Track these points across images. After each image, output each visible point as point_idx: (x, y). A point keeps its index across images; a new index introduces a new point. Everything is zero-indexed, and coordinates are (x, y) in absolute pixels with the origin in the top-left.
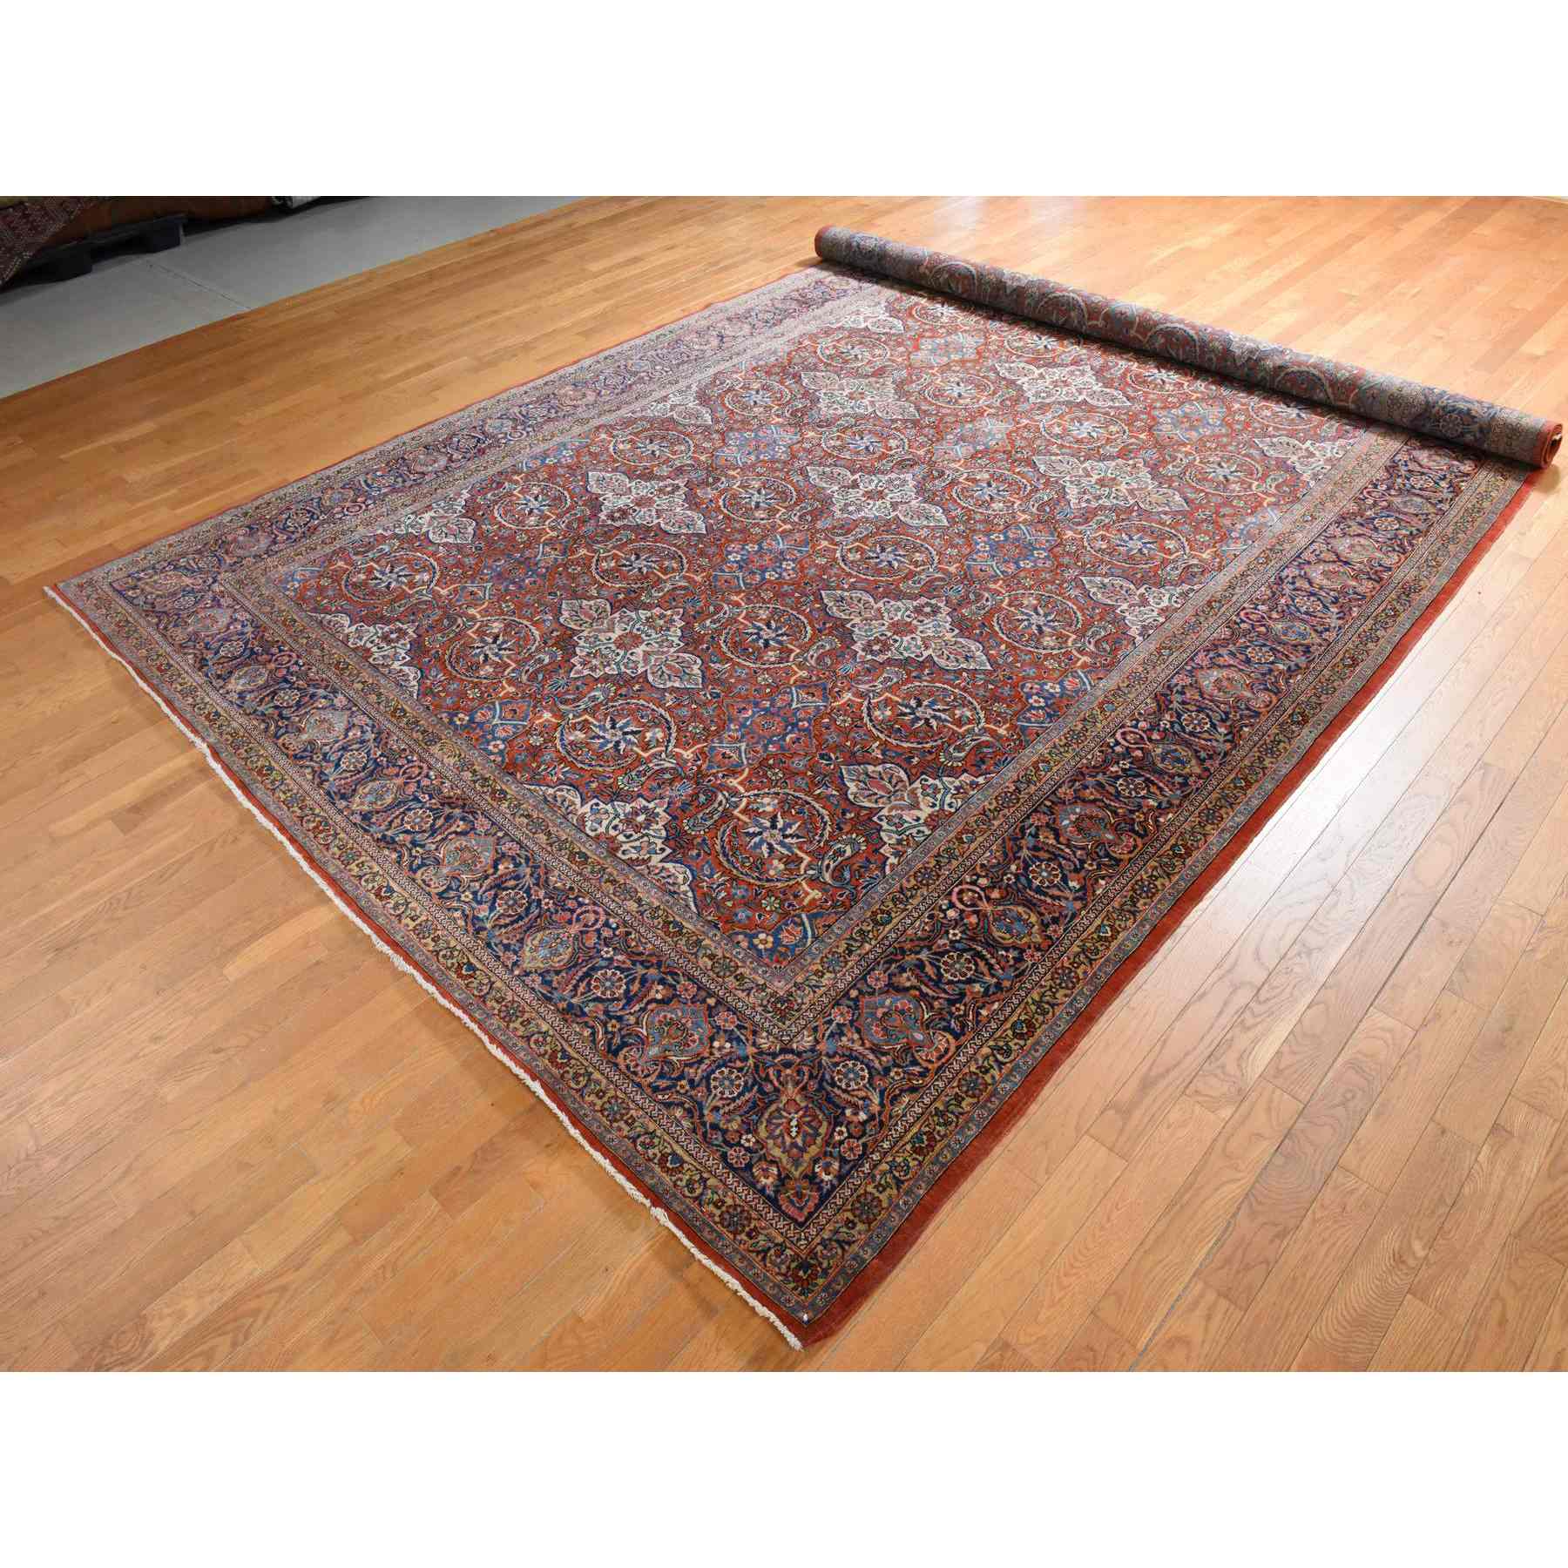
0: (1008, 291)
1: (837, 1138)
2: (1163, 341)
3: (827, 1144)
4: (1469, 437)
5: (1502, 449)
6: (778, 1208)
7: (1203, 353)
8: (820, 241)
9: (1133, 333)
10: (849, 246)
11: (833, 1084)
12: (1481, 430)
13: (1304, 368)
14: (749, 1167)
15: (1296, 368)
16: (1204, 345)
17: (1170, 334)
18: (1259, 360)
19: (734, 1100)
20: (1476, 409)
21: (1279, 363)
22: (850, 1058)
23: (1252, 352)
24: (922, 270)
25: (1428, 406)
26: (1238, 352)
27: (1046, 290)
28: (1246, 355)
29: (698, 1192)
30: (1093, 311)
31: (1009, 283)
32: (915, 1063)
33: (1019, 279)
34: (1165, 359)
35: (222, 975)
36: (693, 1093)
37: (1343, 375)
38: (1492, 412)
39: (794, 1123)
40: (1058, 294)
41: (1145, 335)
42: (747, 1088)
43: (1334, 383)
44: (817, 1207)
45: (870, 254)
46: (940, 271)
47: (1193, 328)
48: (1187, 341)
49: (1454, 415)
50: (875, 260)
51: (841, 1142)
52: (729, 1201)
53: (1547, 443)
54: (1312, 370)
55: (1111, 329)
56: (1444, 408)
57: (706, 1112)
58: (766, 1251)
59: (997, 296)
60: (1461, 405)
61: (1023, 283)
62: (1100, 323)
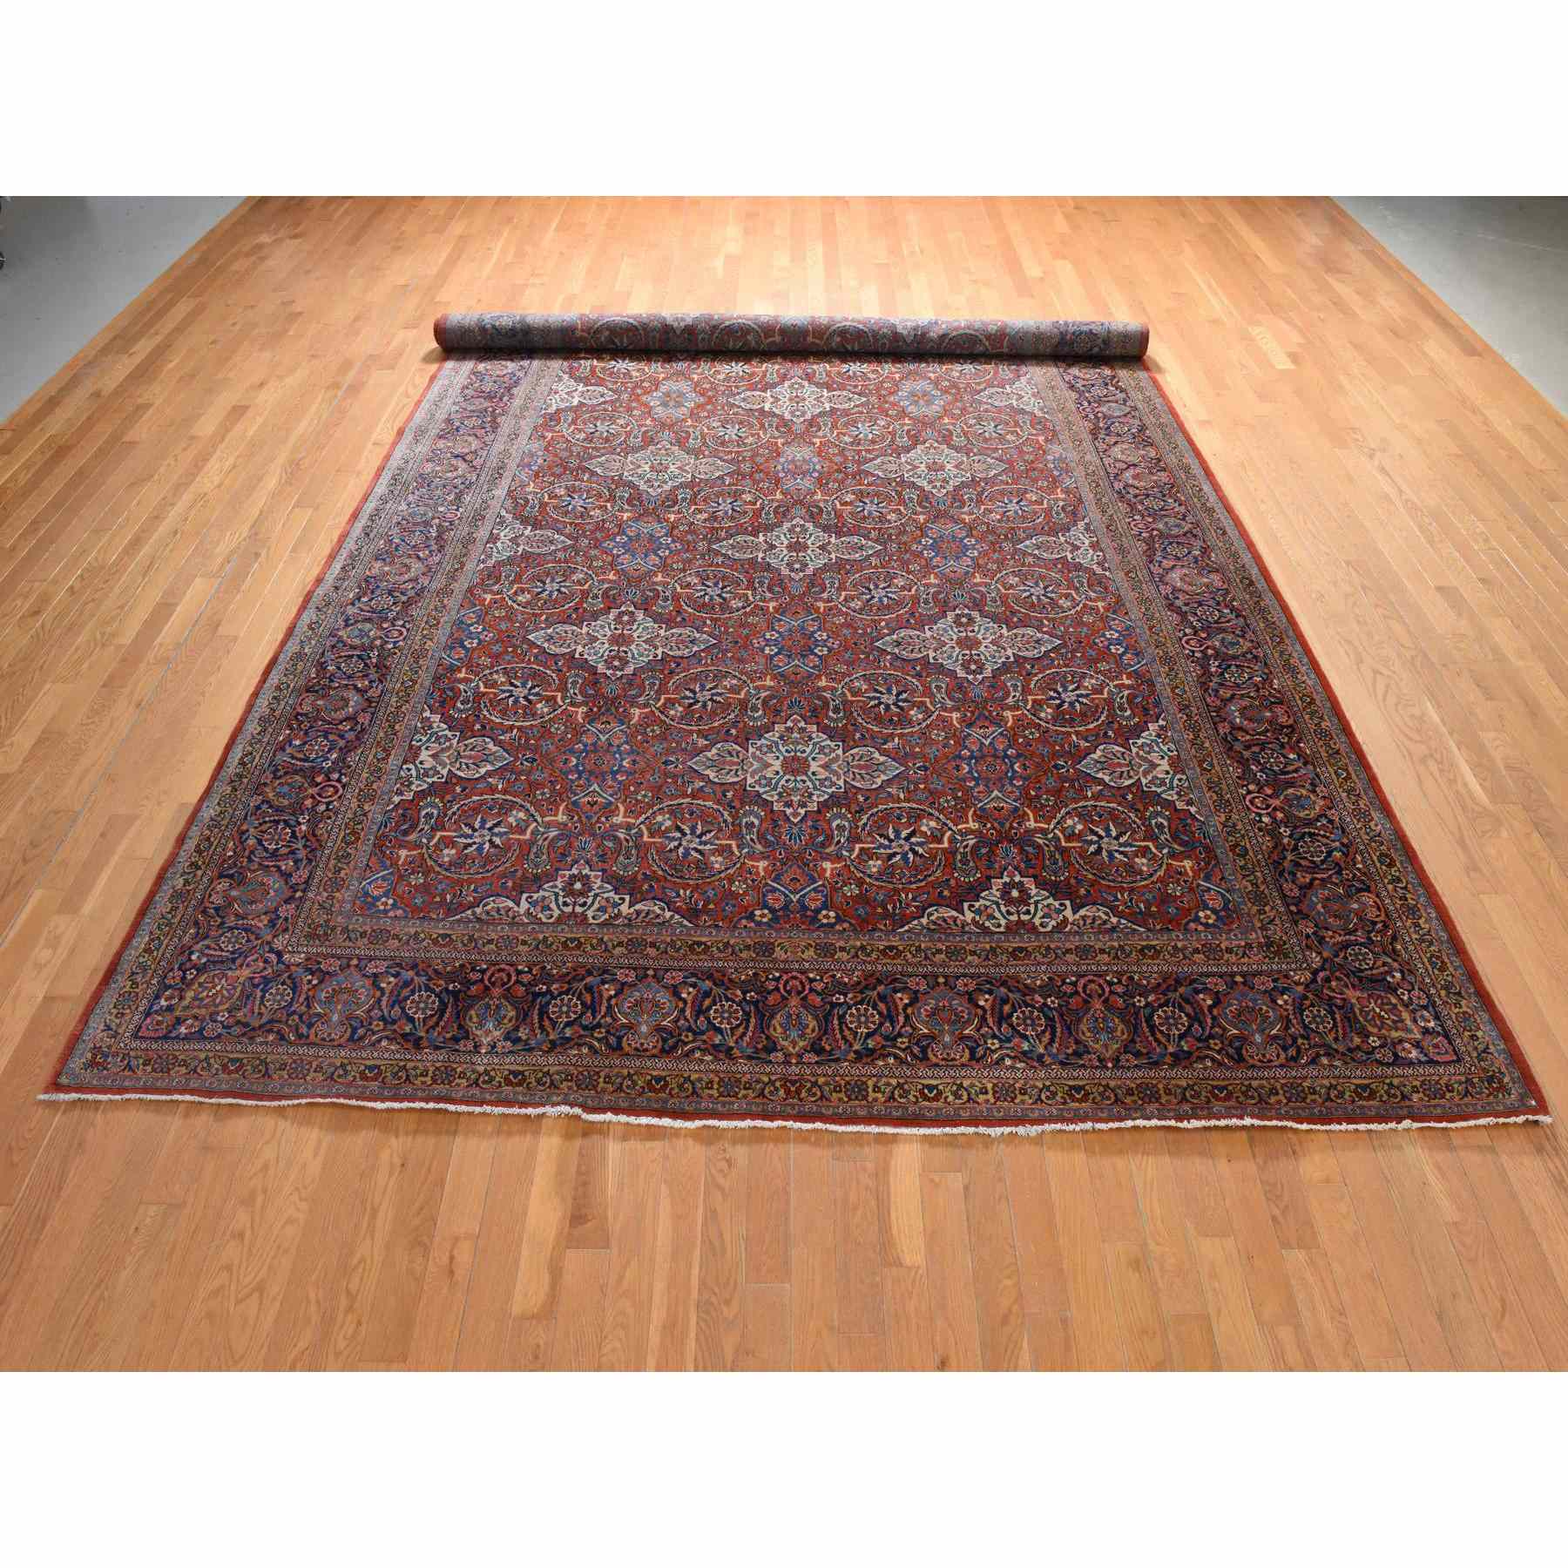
0: (678, 332)
1: (1405, 998)
2: (839, 339)
3: (1406, 1006)
4: (1096, 350)
5: (1118, 351)
6: (1437, 1063)
7: (876, 340)
8: (440, 332)
9: (810, 339)
10: (483, 329)
11: (1362, 971)
12: (1104, 342)
13: (961, 332)
14: (1396, 1055)
15: (955, 333)
16: (875, 334)
17: (843, 332)
18: (924, 334)
19: (1335, 1025)
20: (1096, 329)
21: (941, 332)
22: (1346, 947)
23: (915, 329)
24: (578, 334)
25: (1063, 335)
26: (905, 333)
27: (714, 323)
28: (912, 333)
29: (1398, 1093)
30: (768, 329)
31: (675, 325)
32: (1374, 923)
33: (683, 319)
34: (846, 355)
35: (909, 1268)
36: (1312, 1042)
37: (993, 328)
38: (1106, 326)
39: (1378, 1010)
40: (727, 323)
41: (821, 339)
42: (1332, 1013)
43: (989, 337)
44: (1450, 1043)
45: (512, 332)
46: (598, 331)
47: (859, 322)
48: (859, 334)
49: (1083, 337)
50: (520, 336)
51: (1410, 998)
52: (1418, 1083)
53: (1143, 339)
54: (967, 331)
55: (789, 341)
56: (1074, 333)
57: (1335, 1046)
58: (1467, 1092)
59: (668, 339)
60: (1085, 328)
61: (689, 321)
62: (777, 339)
